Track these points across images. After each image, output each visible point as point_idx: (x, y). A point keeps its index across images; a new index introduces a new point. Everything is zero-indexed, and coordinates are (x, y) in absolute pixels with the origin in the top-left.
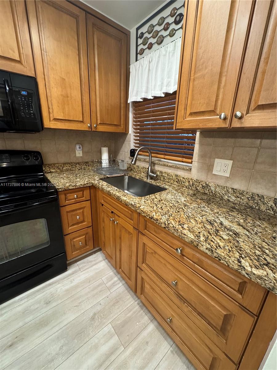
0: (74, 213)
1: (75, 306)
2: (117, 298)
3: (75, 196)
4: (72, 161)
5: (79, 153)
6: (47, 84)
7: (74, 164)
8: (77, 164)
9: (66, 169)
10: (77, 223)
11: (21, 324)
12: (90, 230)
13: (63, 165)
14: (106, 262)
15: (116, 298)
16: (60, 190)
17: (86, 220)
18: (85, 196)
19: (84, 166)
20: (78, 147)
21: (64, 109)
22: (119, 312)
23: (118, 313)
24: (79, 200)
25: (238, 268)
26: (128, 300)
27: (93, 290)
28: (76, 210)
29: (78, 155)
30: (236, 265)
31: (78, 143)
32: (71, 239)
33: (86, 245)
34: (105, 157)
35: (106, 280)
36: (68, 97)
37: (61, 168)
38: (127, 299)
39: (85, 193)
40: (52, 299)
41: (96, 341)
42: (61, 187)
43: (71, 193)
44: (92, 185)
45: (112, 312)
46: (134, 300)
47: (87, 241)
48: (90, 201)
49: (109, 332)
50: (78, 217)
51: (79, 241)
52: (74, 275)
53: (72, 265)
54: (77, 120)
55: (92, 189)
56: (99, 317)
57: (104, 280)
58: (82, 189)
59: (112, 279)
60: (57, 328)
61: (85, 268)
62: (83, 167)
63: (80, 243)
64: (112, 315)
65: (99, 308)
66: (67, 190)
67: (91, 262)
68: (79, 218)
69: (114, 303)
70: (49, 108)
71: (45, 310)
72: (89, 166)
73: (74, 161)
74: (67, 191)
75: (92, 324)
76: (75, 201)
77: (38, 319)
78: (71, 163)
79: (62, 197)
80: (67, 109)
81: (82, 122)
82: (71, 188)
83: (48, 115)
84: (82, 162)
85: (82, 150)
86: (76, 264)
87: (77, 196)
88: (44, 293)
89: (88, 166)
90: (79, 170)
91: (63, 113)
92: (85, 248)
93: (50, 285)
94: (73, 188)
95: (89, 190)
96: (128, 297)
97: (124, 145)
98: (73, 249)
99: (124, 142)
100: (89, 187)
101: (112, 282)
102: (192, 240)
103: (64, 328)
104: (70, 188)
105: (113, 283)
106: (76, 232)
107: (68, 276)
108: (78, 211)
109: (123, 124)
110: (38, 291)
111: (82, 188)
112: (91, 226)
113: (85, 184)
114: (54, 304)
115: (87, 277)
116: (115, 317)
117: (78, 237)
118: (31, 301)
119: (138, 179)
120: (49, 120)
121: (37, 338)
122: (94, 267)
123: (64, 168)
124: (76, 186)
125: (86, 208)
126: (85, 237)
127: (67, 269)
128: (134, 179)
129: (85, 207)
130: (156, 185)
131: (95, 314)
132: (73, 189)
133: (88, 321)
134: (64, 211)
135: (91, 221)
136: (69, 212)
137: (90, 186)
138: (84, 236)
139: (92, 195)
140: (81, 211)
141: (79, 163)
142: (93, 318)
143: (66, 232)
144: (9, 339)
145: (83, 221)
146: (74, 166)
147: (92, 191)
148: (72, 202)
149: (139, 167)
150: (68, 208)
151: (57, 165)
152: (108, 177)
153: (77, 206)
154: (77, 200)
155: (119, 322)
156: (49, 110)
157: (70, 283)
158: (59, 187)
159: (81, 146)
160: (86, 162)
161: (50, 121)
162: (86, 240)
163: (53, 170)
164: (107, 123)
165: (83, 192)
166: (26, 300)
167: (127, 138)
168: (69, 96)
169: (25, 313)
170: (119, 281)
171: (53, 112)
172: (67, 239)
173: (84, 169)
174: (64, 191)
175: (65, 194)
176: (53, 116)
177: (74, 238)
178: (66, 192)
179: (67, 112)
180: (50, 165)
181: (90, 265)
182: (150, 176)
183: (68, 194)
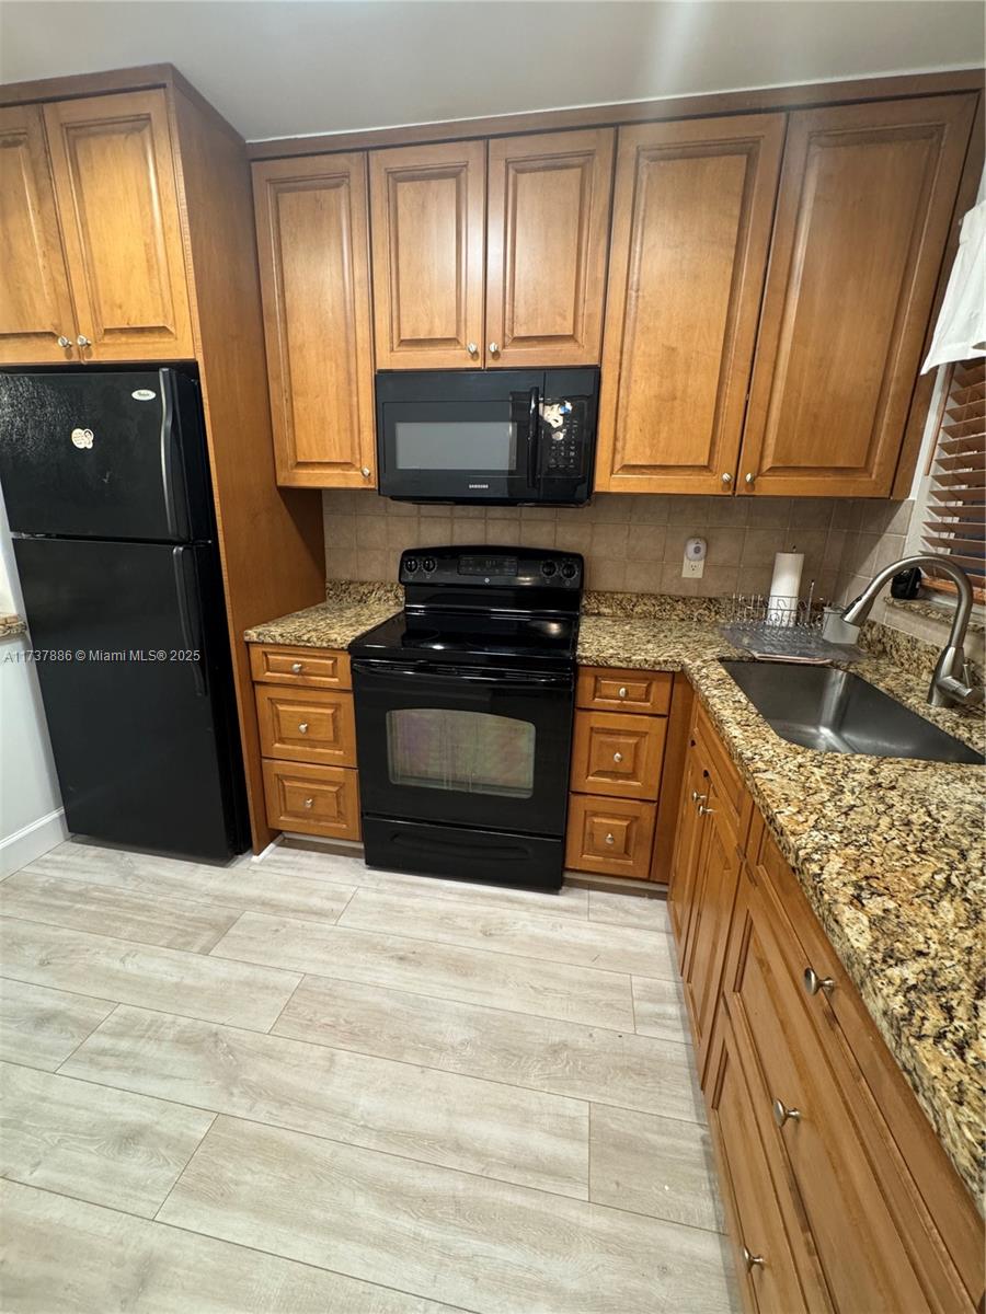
0: (610, 739)
1: (532, 987)
2: (646, 1063)
3: (623, 690)
4: (665, 590)
5: (693, 568)
6: (624, 374)
7: (669, 601)
8: (677, 601)
9: (644, 612)
10: (612, 772)
11: (430, 935)
12: (647, 812)
13: (634, 600)
14: (669, 942)
15: (642, 1058)
16: (584, 661)
17: (641, 774)
18: (652, 700)
19: (700, 611)
20: (691, 547)
21: (655, 434)
22: (630, 1102)
23: (624, 1100)
24: (632, 706)
25: (968, 1165)
26: (675, 1096)
27: (591, 986)
28: (618, 733)
29: (687, 573)
30: (966, 1150)
31: (693, 537)
32: (586, 812)
33: (626, 852)
34: (784, 590)
35: (641, 988)
36: (675, 398)
37: (627, 607)
38: (674, 1093)
39: (654, 688)
40: (498, 932)
41: (535, 1107)
42: (588, 654)
43: (612, 678)
44: (682, 671)
45: (608, 1082)
46: (695, 1117)
47: (633, 842)
48: (664, 720)
49: (574, 1118)
50: (618, 755)
51: (609, 828)
52: (566, 915)
53: (576, 890)
54: (689, 464)
55: (679, 682)
56: (571, 1064)
57: (636, 984)
58: (649, 675)
59: (660, 1001)
60: (476, 999)
61: (603, 918)
62: (696, 614)
63: (610, 836)
64: (603, 1089)
65: (582, 1041)
66: (602, 667)
67: (627, 912)
68: (621, 760)
69: (628, 1067)
70: (616, 439)
71: (477, 944)
72: (717, 613)
73: (673, 592)
74: (603, 669)
75: (545, 1059)
76: (618, 705)
77: (457, 949)
78: (662, 596)
79: (586, 683)
80: (664, 435)
81: (706, 468)
82: (613, 664)
83: (611, 456)
84: (697, 598)
85: (706, 556)
86: (586, 893)
87: (627, 692)
88: (492, 909)
89: (713, 614)
90: (683, 620)
91: (652, 446)
92: (620, 861)
93: (510, 900)
94: (620, 664)
95: (668, 686)
96: (683, 1092)
97: (878, 547)
98: (586, 842)
99: (880, 536)
100: (671, 675)
101: (657, 1008)
102: (851, 951)
103: (487, 1011)
104: (613, 662)
105: (659, 1015)
106: (604, 798)
107: (554, 909)
108: (622, 740)
109: (880, 464)
110: (483, 896)
111: (645, 670)
112: (654, 802)
113: (659, 663)
114: (496, 947)
115: (594, 944)
116: (610, 1101)
117: (608, 818)
118: (464, 907)
119: (883, 690)
120: (609, 471)
121: (437, 984)
122: (629, 932)
123: (637, 609)
124: (629, 660)
125: (647, 737)
126: (627, 827)
127: (560, 888)
128: (870, 689)
129: (646, 733)
130: (952, 734)
131: (566, 1045)
132: (621, 668)
133: (540, 1044)
134: (585, 723)
135: (657, 785)
136: (597, 733)
137: (673, 672)
138: (625, 823)
139: (677, 703)
140: (632, 741)
141: (684, 600)
142: (555, 1051)
143: (577, 785)
144: (405, 946)
145: (632, 775)
146: (668, 607)
147: (678, 688)
148: (610, 704)
149: (919, 645)
150: (597, 720)
151: (620, 596)
152: (754, 660)
153: (622, 722)
154: (625, 705)
155: (613, 1126)
156: (615, 445)
157: (550, 926)
158: (584, 654)
159: (702, 546)
160: (710, 600)
161: (612, 473)
162: (628, 839)
163: (607, 611)
164: (802, 465)
165: (649, 685)
166: (456, 898)
167: (895, 520)
168: (679, 394)
169: (445, 921)
170: (679, 1025)
171: (623, 449)
172: (578, 805)
173: (699, 620)
174: (593, 666)
175: (596, 678)
176: (623, 458)
177: (596, 814)
178: (599, 672)
179: (662, 444)
180: (603, 596)
181: (619, 920)
182: (942, 689)
183: (605, 678)
